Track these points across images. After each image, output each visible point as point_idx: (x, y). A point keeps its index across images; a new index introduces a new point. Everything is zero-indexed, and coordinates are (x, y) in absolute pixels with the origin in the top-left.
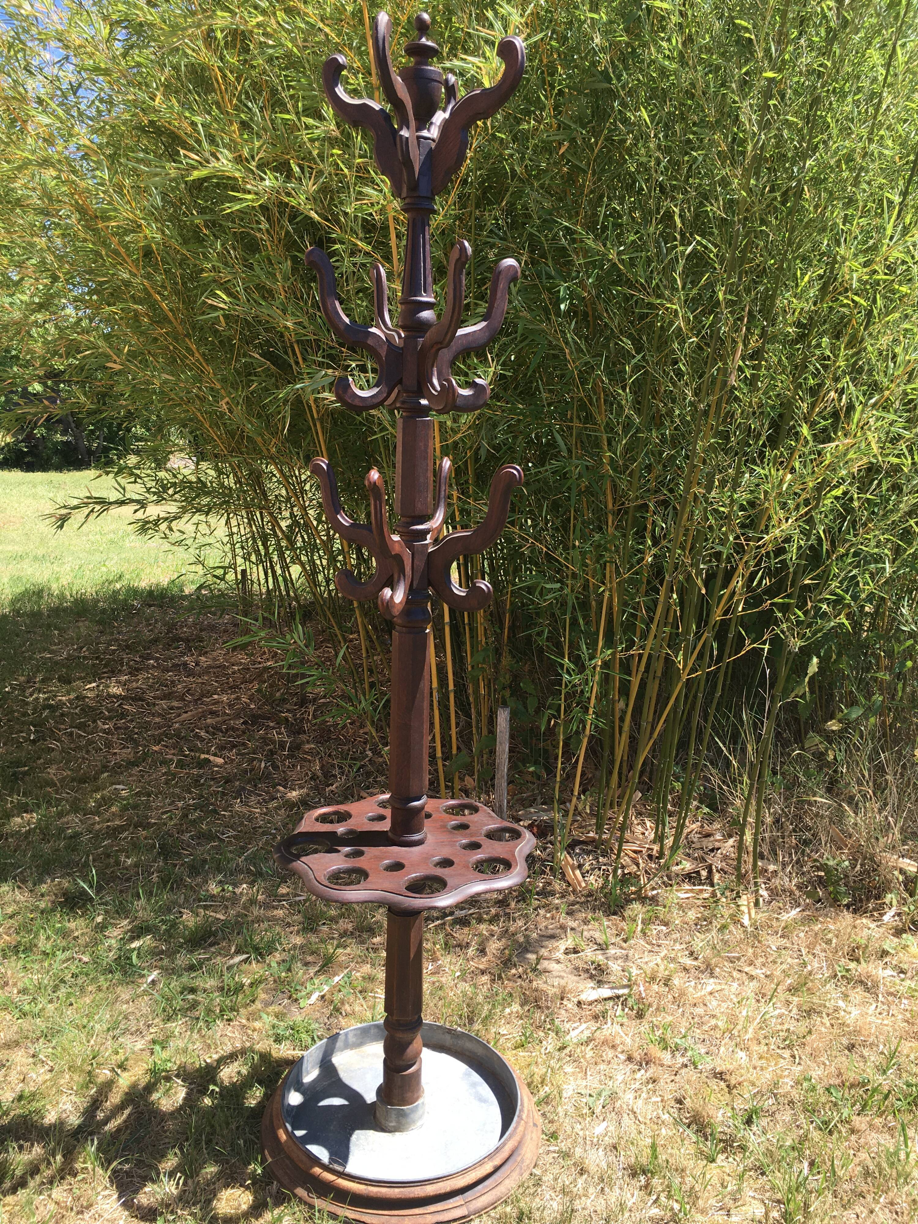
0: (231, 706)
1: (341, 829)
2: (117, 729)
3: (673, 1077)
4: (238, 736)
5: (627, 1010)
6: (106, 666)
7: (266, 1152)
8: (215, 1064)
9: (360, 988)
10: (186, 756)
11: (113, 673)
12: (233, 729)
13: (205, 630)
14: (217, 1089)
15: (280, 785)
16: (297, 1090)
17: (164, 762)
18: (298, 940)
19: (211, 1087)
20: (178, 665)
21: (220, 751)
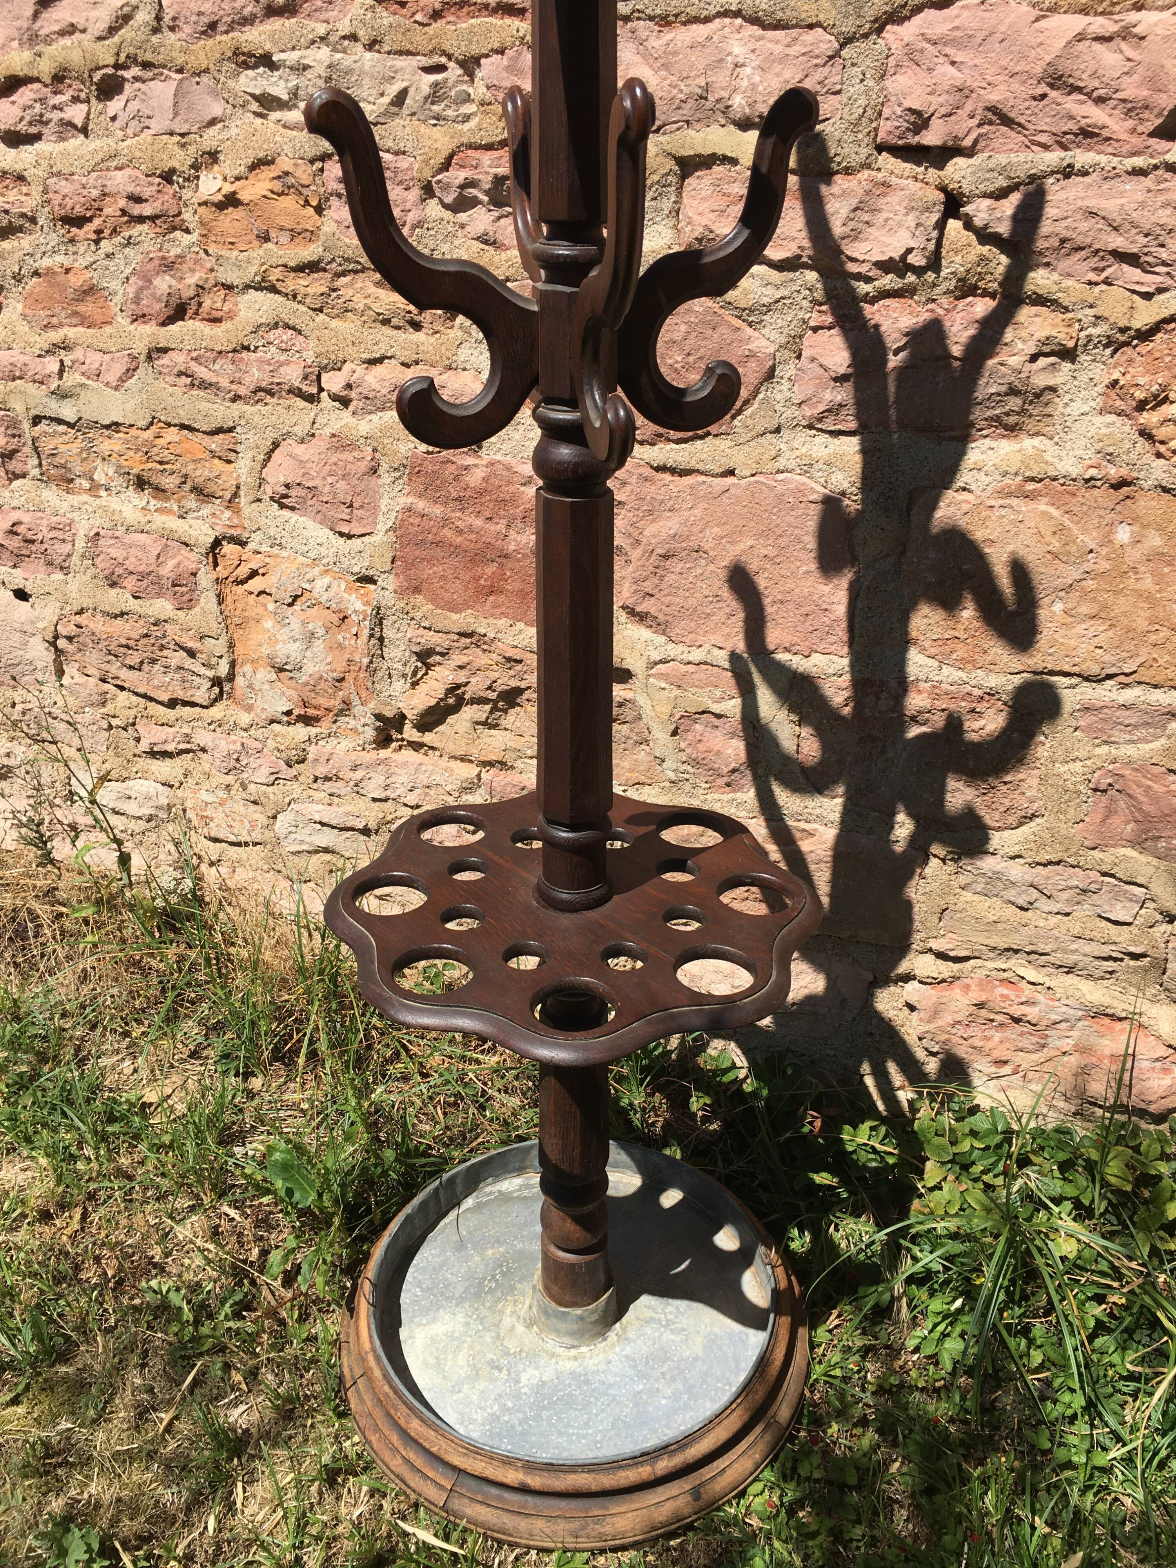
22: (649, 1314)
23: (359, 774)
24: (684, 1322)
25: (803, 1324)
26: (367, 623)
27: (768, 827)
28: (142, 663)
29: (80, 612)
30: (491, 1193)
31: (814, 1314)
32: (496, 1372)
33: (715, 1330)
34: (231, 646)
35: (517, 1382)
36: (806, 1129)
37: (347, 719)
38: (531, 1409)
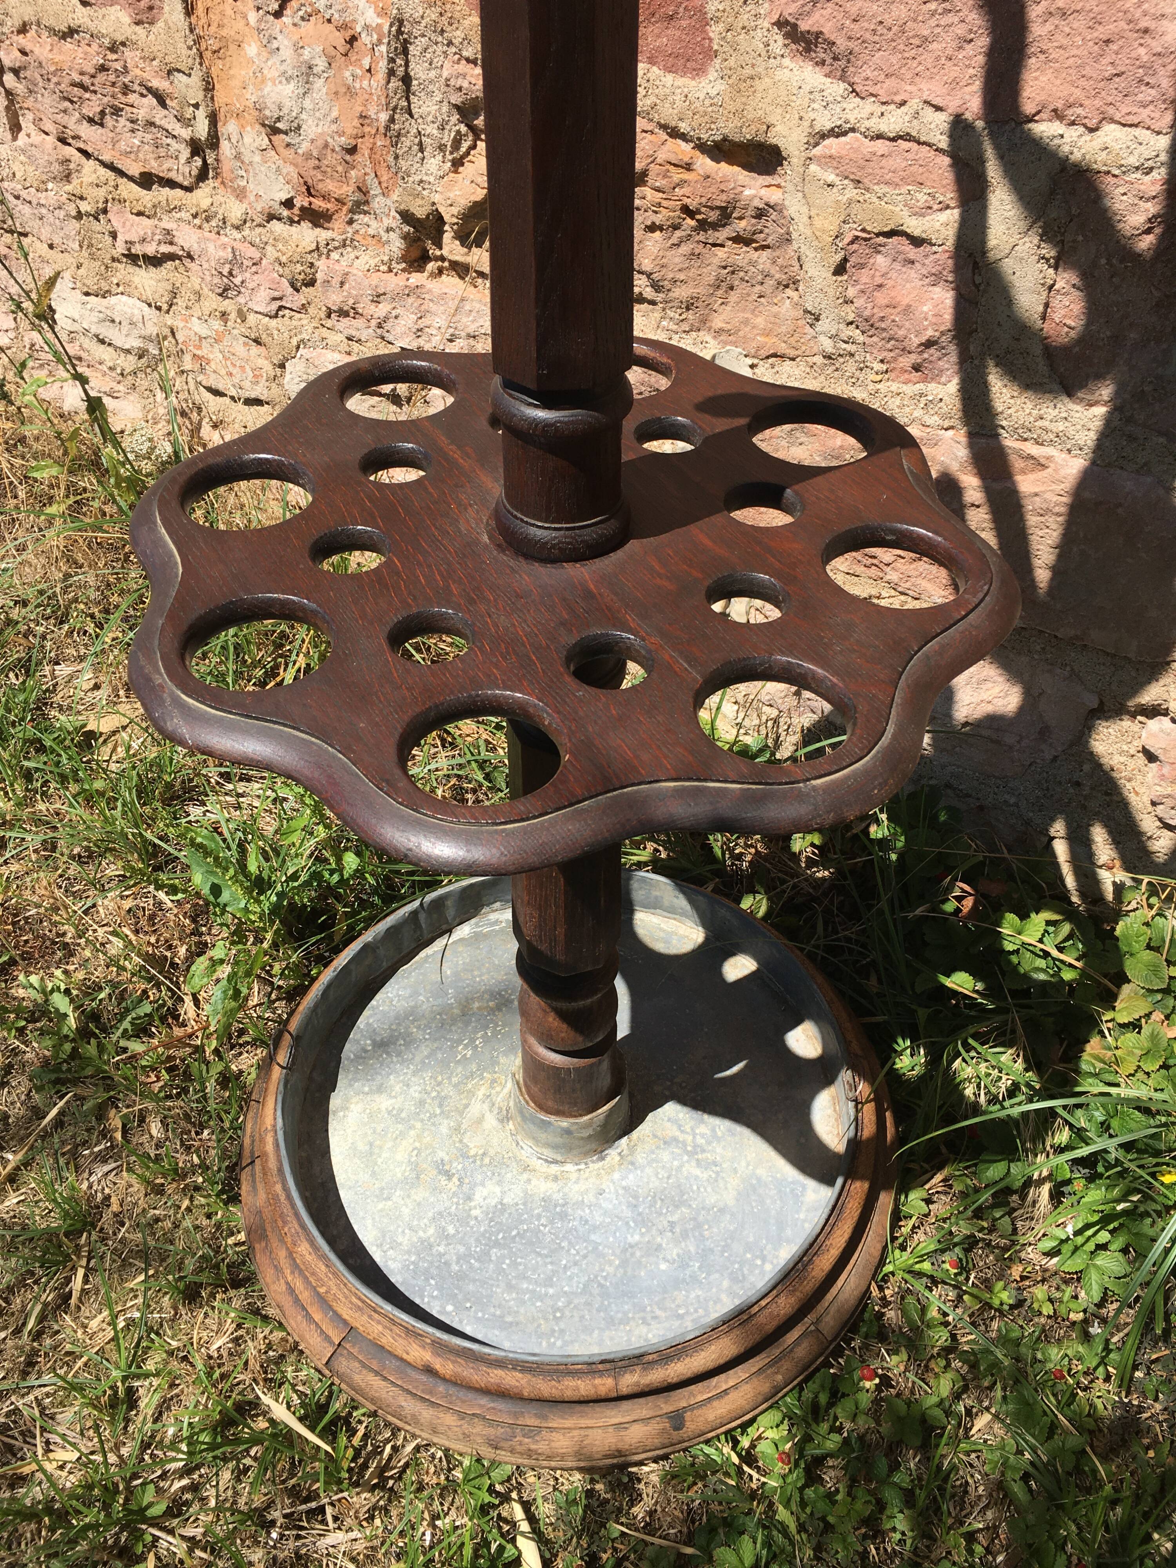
22: (672, 1131)
23: (382, 309)
24: (718, 1151)
25: (887, 1187)
26: (383, 48)
27: (971, 445)
28: (102, 113)
29: (23, 29)
30: (497, 922)
31: (909, 1171)
32: (443, 1179)
33: (759, 1172)
34: (209, 87)
35: (469, 1198)
36: (950, 906)
37: (366, 219)
38: (477, 1240)
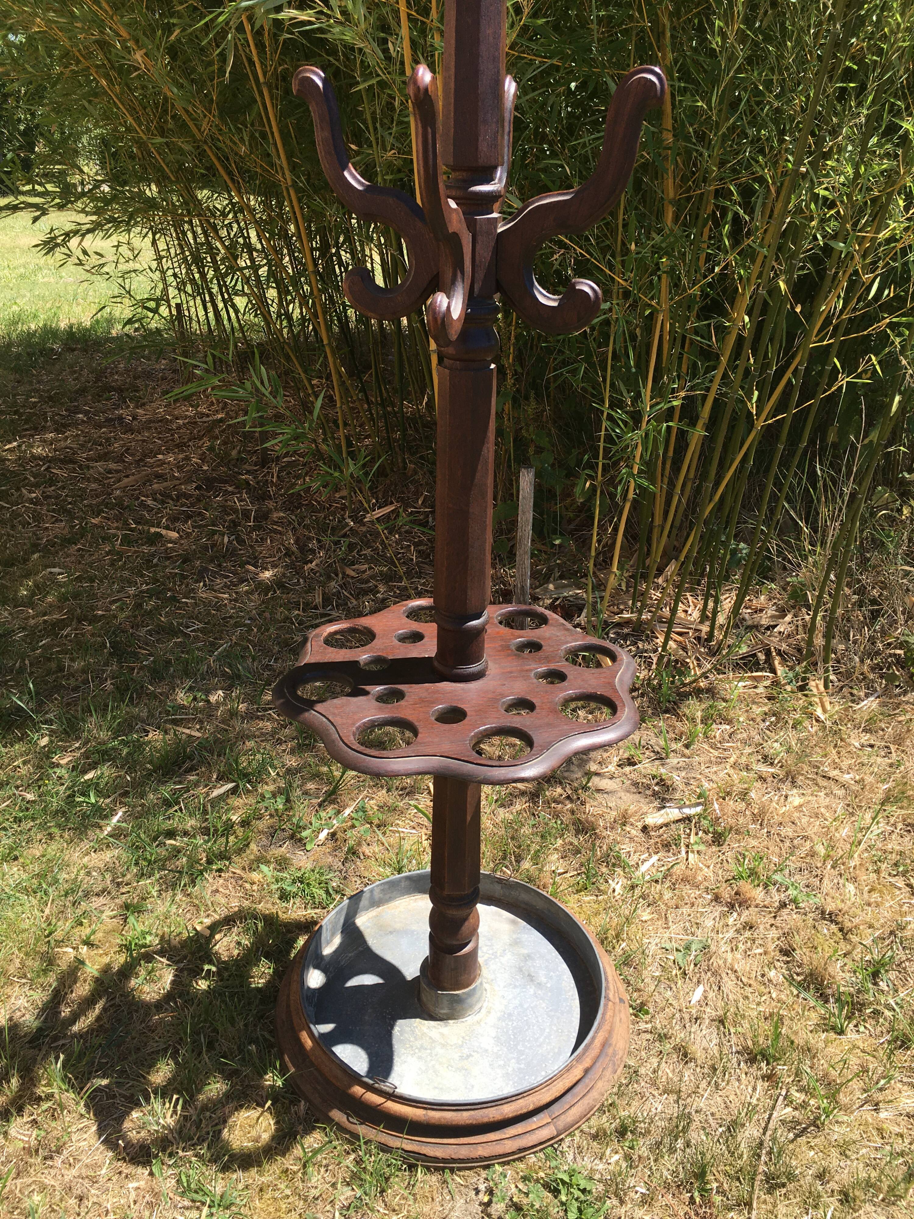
0: (180, 468)
1: (363, 656)
2: (47, 497)
3: (772, 921)
4: (192, 505)
5: (700, 833)
6: (27, 421)
7: (286, 1058)
8: (207, 933)
9: (376, 821)
10: (132, 530)
11: (38, 429)
12: (187, 496)
13: (139, 377)
14: (214, 969)
15: (249, 563)
16: (316, 967)
17: (106, 539)
18: (292, 762)
19: (206, 967)
20: (112, 420)
21: (172, 523)
32: (471, 1059)
38: (512, 1053)
